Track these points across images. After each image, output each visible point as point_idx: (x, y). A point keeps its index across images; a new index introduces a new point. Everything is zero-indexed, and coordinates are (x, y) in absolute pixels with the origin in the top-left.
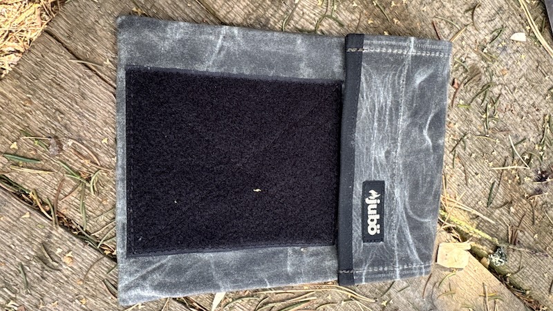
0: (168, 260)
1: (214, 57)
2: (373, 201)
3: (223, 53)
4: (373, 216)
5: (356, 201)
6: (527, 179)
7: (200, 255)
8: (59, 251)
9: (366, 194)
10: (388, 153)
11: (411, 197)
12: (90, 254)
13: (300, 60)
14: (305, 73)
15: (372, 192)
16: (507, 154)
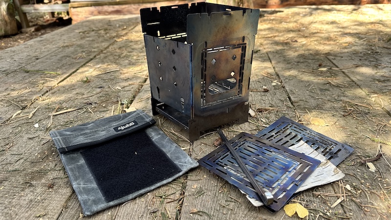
0: (176, 162)
1: (89, 185)
2: (123, 128)
3: (86, 183)
4: (127, 126)
5: (125, 131)
6: (93, 106)
7: (169, 157)
8: (193, 190)
9: (121, 130)
10: (102, 131)
11: (115, 121)
12: (189, 183)
13: (77, 165)
14: (82, 161)
15: (119, 129)
16: (86, 113)
